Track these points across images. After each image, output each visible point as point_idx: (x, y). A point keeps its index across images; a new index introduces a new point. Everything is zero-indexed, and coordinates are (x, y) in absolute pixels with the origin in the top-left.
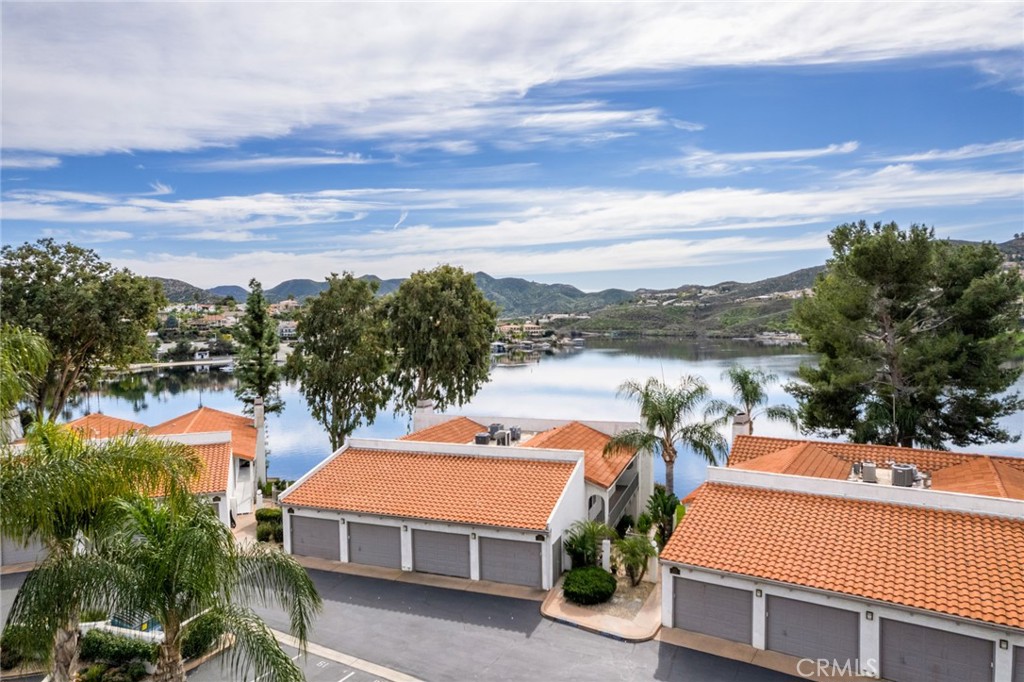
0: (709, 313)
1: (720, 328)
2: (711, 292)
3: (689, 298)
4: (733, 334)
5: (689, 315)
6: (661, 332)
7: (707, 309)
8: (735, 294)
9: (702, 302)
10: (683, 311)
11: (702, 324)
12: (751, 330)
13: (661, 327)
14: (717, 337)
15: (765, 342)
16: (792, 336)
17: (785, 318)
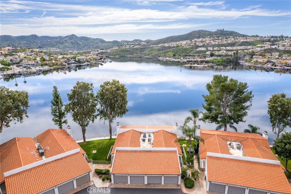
0: (144, 50)
1: (148, 55)
2: (144, 43)
3: (138, 45)
4: (152, 57)
5: (139, 51)
6: (132, 56)
7: (144, 48)
8: (150, 44)
9: (142, 46)
10: (137, 49)
11: (143, 54)
12: (156, 56)
13: (132, 54)
14: (148, 58)
15: (160, 60)
16: (167, 58)
17: (165, 53)
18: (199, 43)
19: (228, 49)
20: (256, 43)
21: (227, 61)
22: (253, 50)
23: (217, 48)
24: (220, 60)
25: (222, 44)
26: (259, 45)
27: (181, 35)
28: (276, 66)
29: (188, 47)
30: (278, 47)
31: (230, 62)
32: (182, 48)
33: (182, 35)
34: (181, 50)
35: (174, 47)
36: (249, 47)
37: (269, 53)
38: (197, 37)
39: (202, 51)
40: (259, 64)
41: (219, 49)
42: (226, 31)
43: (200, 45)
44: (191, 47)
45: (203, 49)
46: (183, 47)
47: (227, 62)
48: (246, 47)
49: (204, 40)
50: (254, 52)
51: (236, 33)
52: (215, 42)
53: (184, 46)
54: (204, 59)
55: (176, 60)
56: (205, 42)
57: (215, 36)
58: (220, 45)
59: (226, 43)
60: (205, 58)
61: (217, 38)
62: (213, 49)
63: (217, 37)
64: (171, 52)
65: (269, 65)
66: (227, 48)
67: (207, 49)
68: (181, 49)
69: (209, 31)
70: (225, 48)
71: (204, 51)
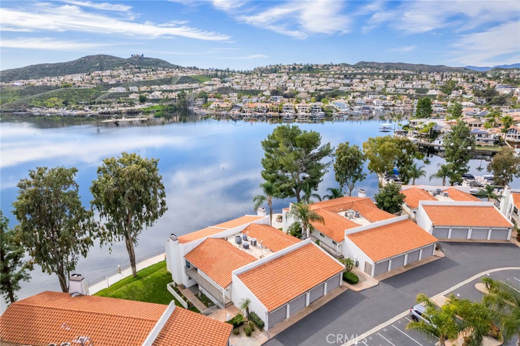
4: (10, 110)
12: (23, 106)
15: (34, 114)
16: (53, 110)
17: (41, 99)
18: (107, 79)
19: (164, 89)
20: (201, 80)
21: (170, 109)
22: (202, 89)
23: (145, 87)
24: (159, 108)
25: (150, 81)
26: (207, 83)
27: (62, 63)
28: (244, 112)
29: (89, 87)
30: (233, 85)
31: (176, 110)
32: (78, 88)
33: (65, 64)
34: (77, 92)
35: (57, 87)
36: (194, 85)
37: (225, 94)
38: (98, 68)
39: (121, 93)
40: (222, 111)
41: (149, 90)
42: (147, 58)
43: (110, 83)
44: (95, 86)
45: (121, 90)
46: (79, 86)
47: (171, 111)
48: (190, 85)
49: (115, 73)
50: (206, 93)
51: (164, 62)
52: (137, 76)
53: (81, 85)
54: (133, 108)
55: (75, 113)
56: (119, 76)
57: (133, 66)
58: (148, 82)
59: (157, 78)
60: (134, 106)
61: (138, 70)
62: (139, 90)
63: (136, 68)
64: (56, 98)
65: (236, 112)
66: (162, 87)
67: (129, 90)
68: (76, 90)
69: (118, 58)
70: (158, 86)
71: (124, 93)
